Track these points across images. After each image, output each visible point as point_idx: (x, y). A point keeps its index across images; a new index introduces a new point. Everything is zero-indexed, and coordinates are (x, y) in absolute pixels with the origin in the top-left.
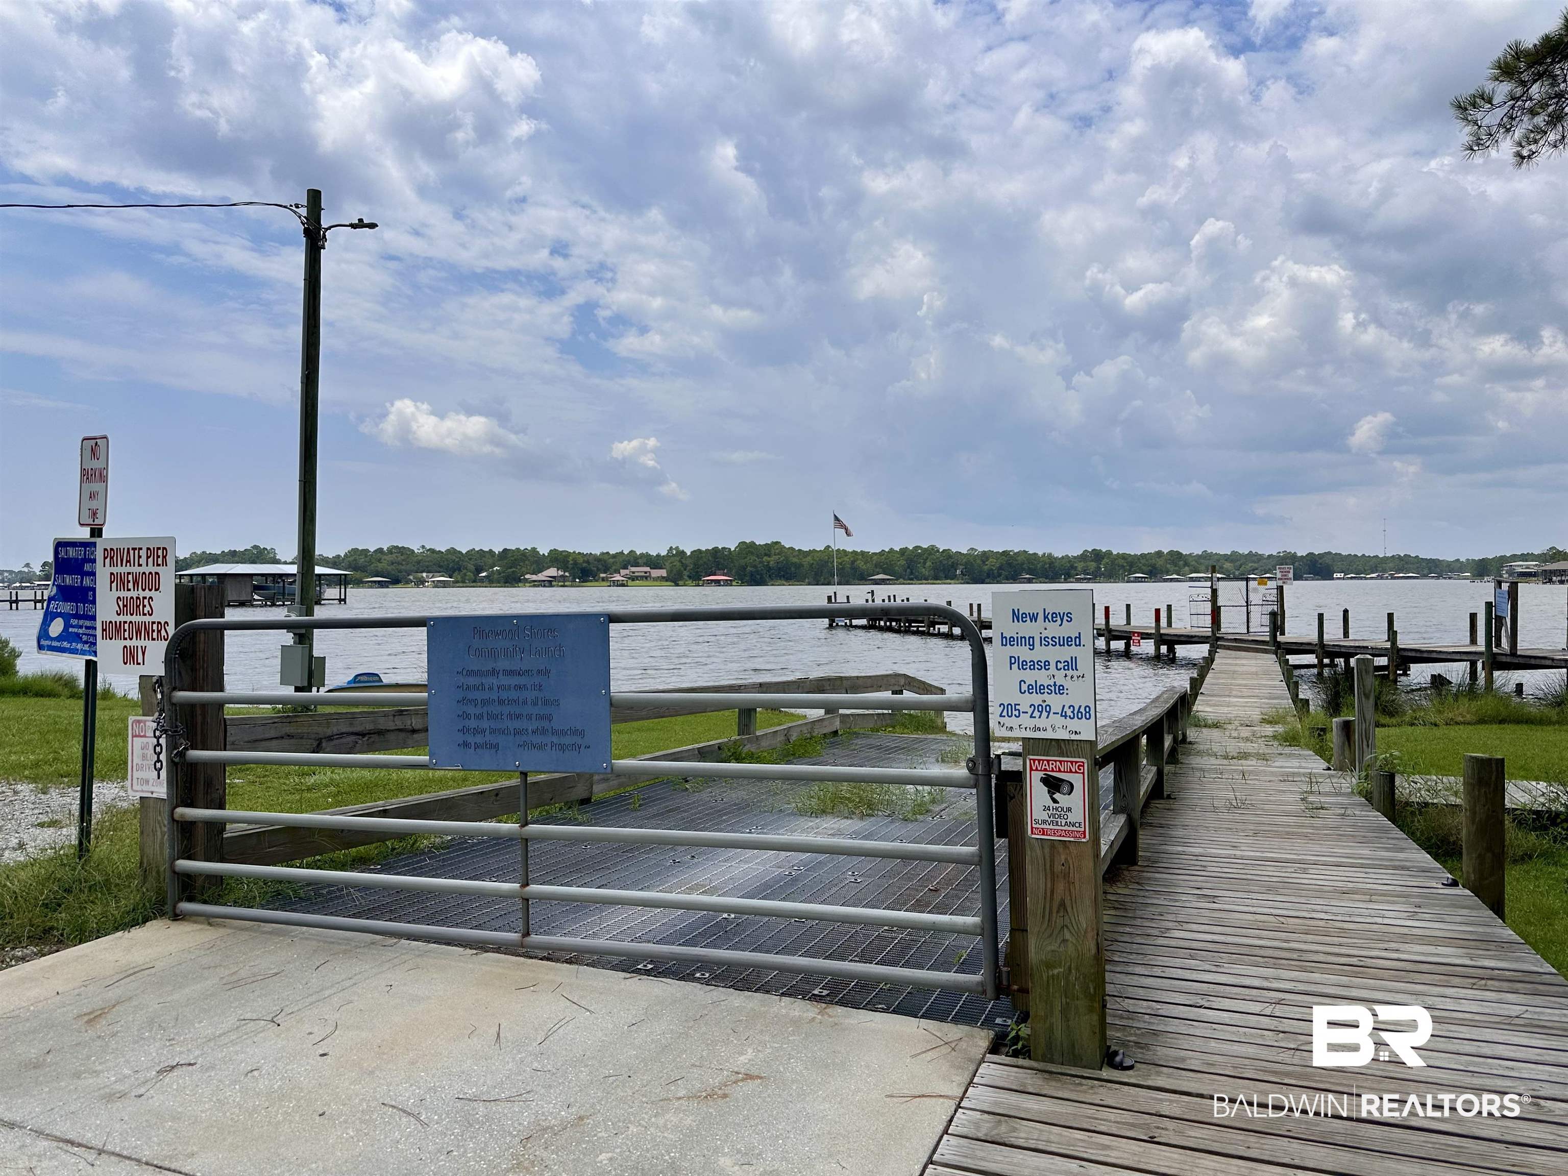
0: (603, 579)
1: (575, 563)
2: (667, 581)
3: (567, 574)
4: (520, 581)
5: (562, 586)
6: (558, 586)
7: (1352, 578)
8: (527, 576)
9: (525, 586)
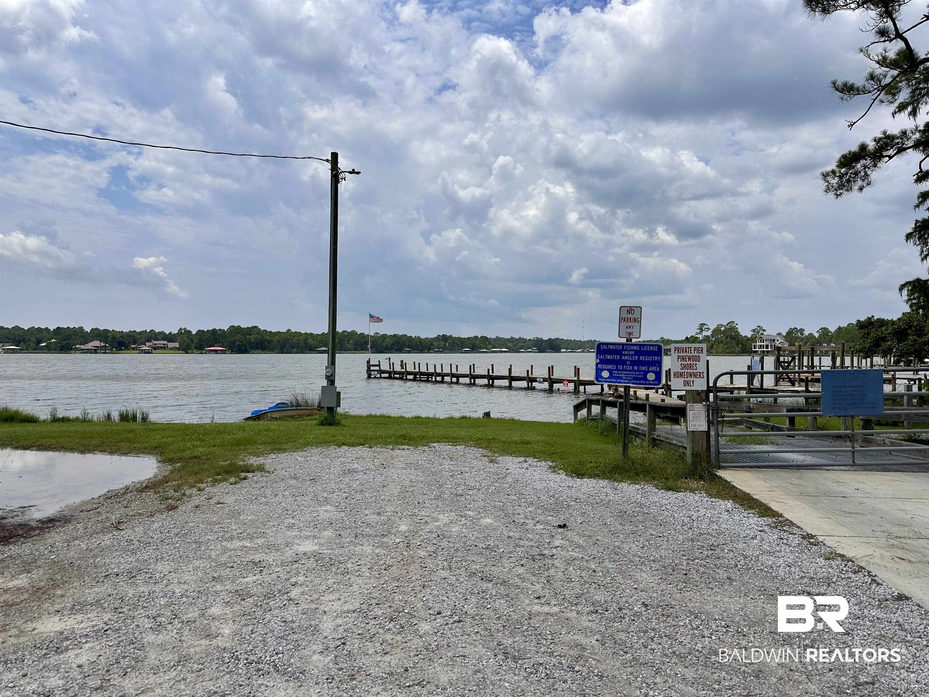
0: (133, 349)
1: (114, 338)
2: (179, 350)
3: (107, 345)
4: (72, 349)
5: (103, 353)
6: (101, 353)
7: (569, 352)
8: (77, 346)
9: (76, 353)
